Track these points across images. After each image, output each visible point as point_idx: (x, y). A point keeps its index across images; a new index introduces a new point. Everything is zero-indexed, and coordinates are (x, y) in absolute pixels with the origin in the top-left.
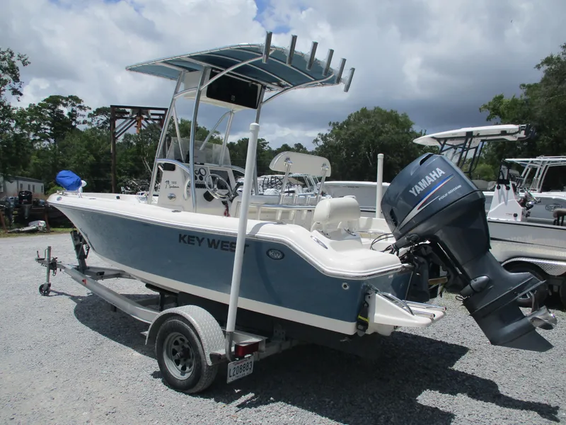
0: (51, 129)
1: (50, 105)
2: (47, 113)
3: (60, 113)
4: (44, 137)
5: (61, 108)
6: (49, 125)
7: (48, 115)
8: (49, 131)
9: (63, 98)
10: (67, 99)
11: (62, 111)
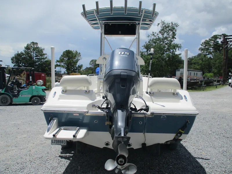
0: (213, 49)
1: (214, 39)
2: (212, 43)
3: (217, 42)
4: (210, 53)
5: (218, 40)
6: (212, 48)
7: (212, 44)
8: (212, 50)
9: (219, 35)
10: (221, 36)
11: (218, 41)
